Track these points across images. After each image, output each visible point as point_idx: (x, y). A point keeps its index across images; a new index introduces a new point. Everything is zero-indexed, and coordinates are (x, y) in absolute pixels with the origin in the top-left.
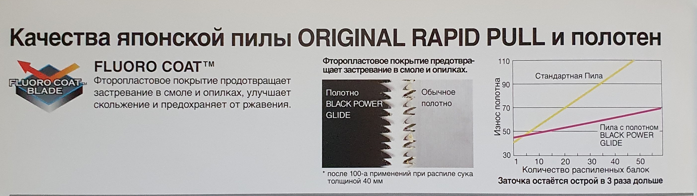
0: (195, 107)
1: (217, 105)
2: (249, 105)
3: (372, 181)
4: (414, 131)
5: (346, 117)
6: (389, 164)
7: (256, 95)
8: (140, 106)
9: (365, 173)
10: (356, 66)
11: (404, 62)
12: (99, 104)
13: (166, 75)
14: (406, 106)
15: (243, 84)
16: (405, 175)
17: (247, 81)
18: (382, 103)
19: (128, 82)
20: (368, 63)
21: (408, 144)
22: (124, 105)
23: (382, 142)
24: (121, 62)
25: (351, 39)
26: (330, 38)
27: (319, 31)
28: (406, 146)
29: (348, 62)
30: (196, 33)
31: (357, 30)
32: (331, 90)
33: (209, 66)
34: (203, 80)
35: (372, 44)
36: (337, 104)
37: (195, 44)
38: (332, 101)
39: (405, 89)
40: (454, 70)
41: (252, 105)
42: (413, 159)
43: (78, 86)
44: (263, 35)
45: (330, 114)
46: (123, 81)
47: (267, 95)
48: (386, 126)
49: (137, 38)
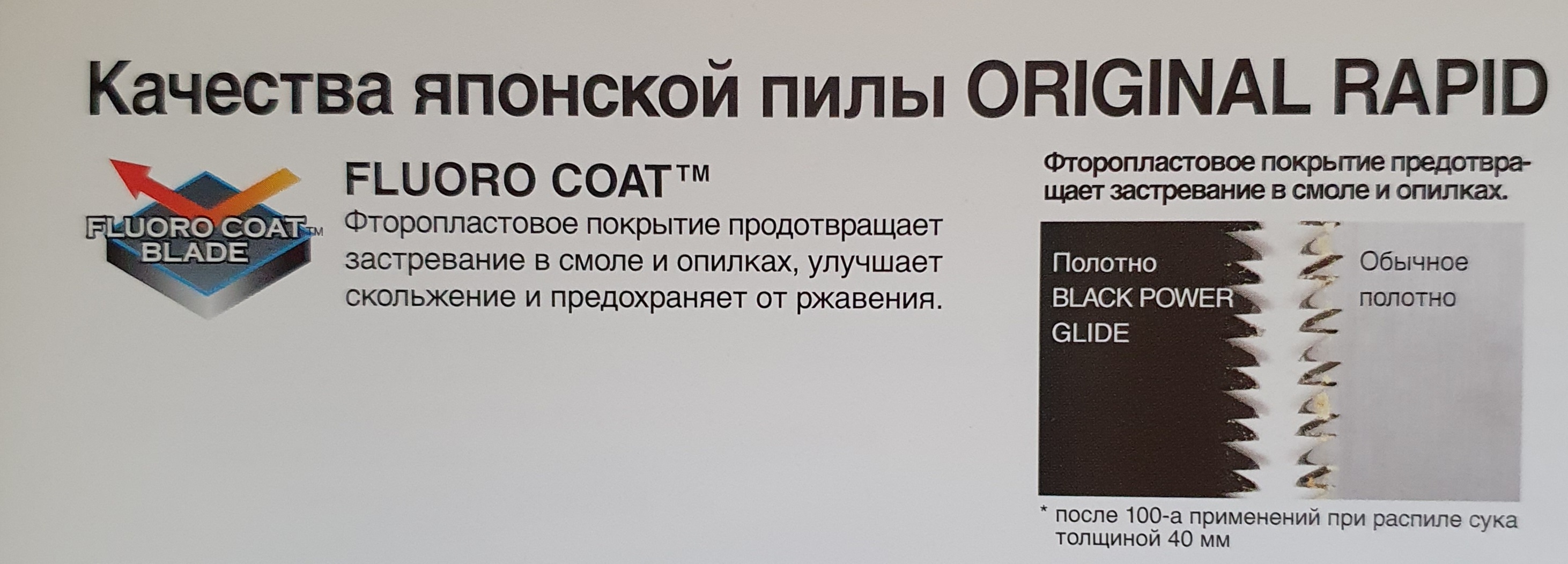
0: (653, 304)
1: (719, 299)
2: (815, 300)
3: (1197, 540)
4: (1333, 384)
5: (1116, 340)
6: (1251, 486)
7: (837, 270)
8: (484, 299)
9: (1173, 513)
10: (1149, 177)
11: (1306, 166)
12: (361, 293)
13: (563, 208)
14: (1309, 307)
15: (795, 234)
16: (1303, 521)
17: (810, 225)
18: (1231, 294)
19: (450, 228)
20: (1189, 169)
21: (1315, 424)
22: (437, 297)
23: (1230, 419)
24: (425, 166)
25: (1136, 91)
26: (1070, 89)
27: (1032, 67)
28: (1307, 432)
29: (1124, 164)
30: (656, 77)
31: (1156, 65)
32: (1068, 255)
33: (695, 179)
34: (675, 224)
35: (1204, 104)
36: (1087, 300)
37: (651, 111)
38: (1072, 290)
39: (1307, 250)
40: (1465, 191)
41: (823, 300)
42: (1328, 471)
43: (295, 238)
44: (858, 82)
45: (1066, 330)
46: (433, 225)
47: (868, 270)
48: (1243, 369)
49: (476, 89)
